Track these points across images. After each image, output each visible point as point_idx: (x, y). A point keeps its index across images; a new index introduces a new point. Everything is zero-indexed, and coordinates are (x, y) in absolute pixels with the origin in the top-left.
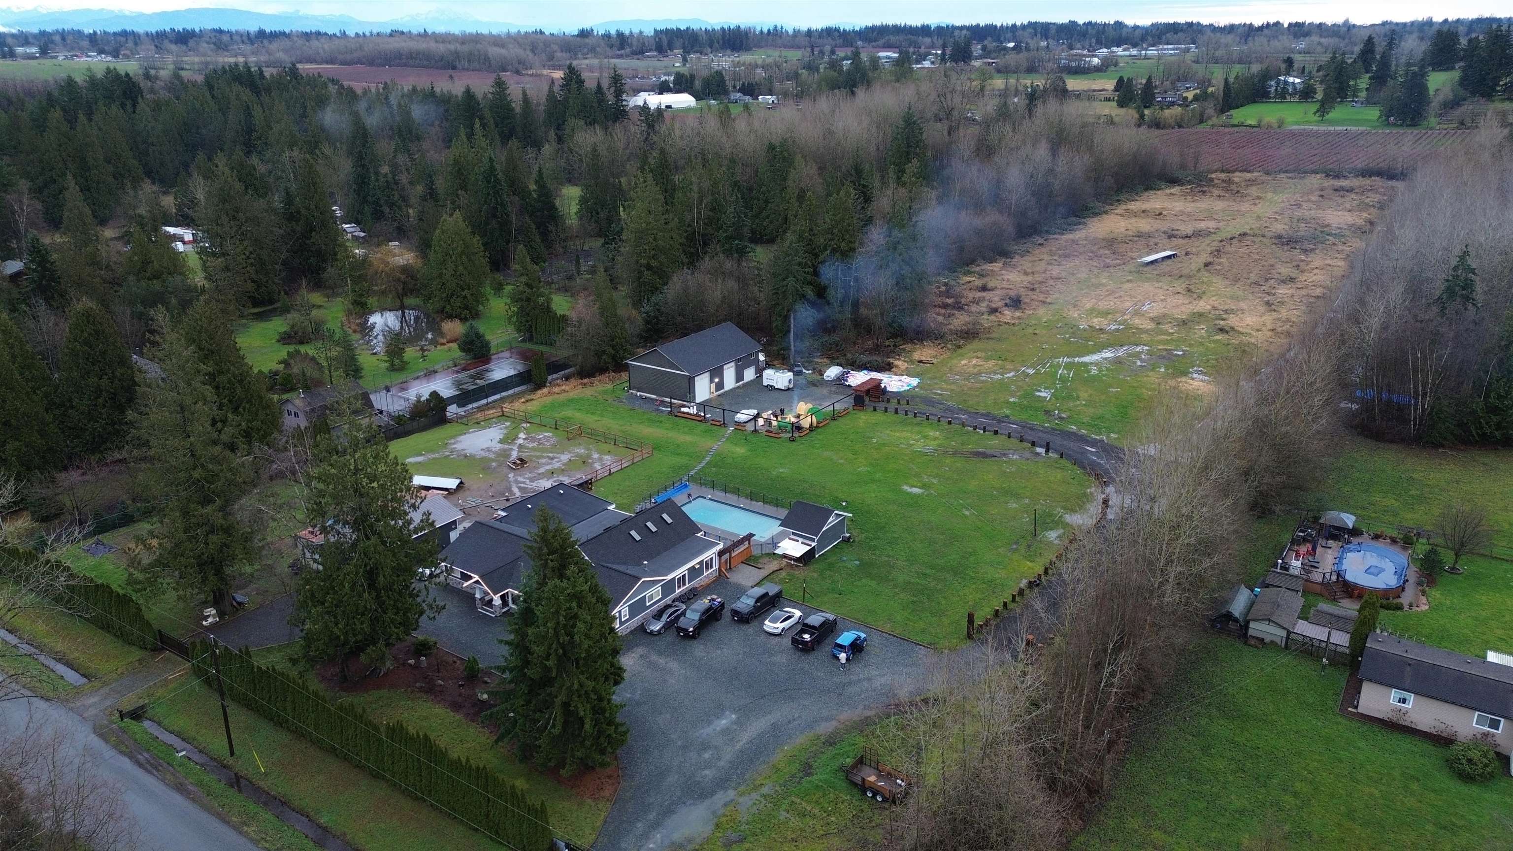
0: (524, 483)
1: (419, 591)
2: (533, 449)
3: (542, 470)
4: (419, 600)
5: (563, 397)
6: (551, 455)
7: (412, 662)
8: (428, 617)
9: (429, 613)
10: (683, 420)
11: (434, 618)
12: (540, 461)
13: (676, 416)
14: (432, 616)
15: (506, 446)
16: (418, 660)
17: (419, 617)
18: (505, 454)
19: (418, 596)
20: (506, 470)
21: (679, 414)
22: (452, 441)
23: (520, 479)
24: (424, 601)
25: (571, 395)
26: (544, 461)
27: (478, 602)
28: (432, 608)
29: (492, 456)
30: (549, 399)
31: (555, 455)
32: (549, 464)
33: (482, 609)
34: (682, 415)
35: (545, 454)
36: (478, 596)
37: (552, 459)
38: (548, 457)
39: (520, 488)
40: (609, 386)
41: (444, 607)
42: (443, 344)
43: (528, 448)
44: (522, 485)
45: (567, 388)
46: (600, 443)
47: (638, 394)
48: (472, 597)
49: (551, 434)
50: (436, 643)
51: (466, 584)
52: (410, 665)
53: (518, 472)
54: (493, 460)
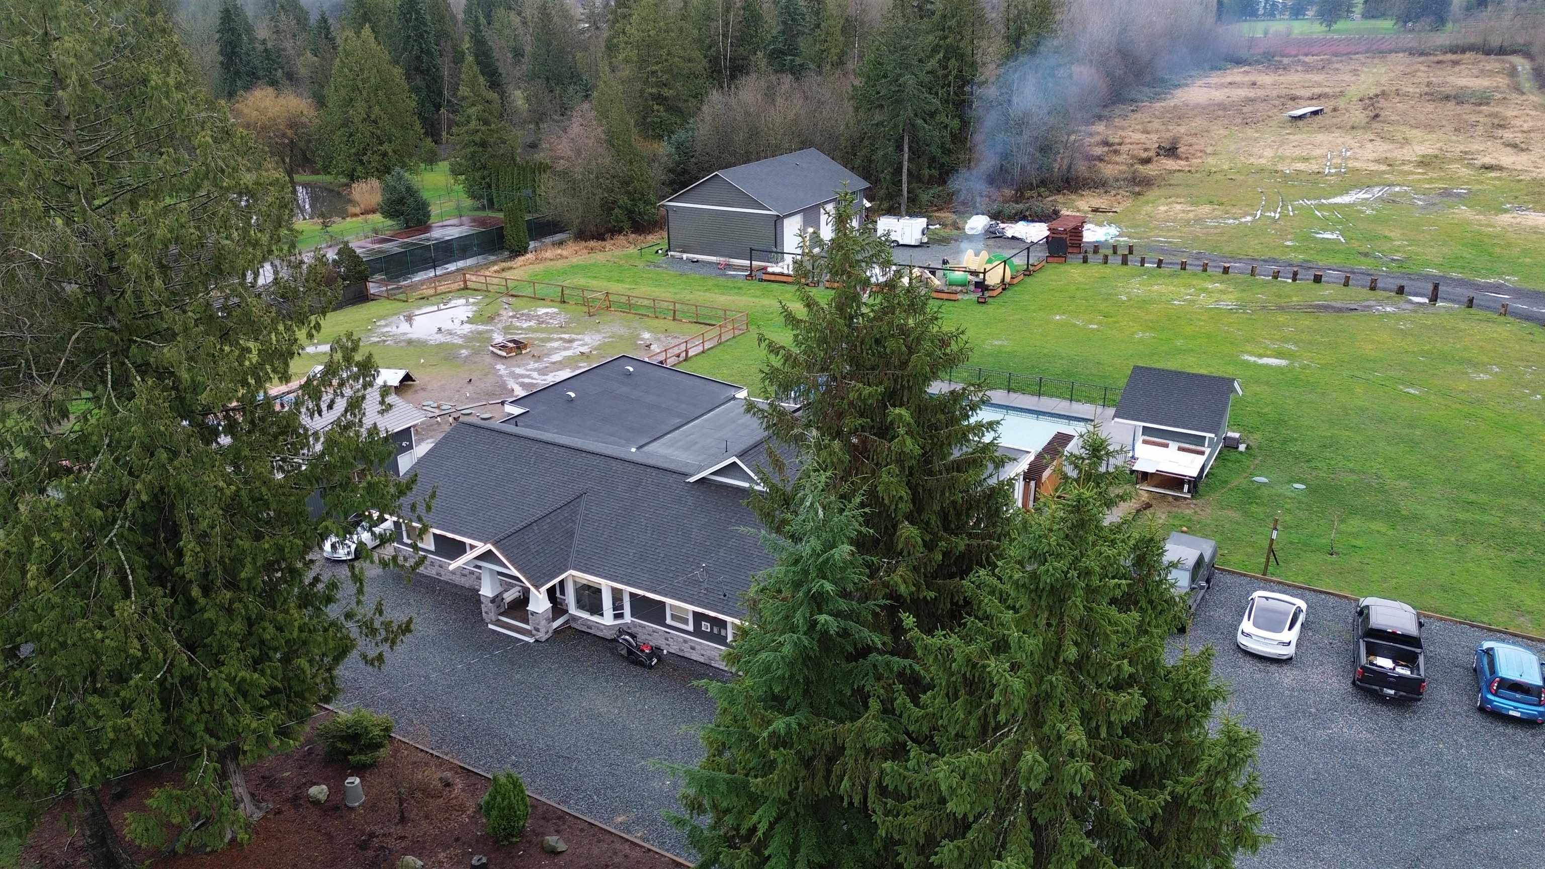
0: (528, 376)
1: (333, 586)
2: (530, 329)
3: (556, 358)
4: (333, 612)
5: (560, 264)
6: (566, 336)
7: (319, 791)
8: (364, 657)
9: (366, 646)
10: (775, 285)
11: (380, 658)
12: (549, 345)
13: (761, 280)
14: (372, 654)
15: (481, 328)
16: (338, 789)
17: (337, 659)
18: (483, 338)
19: (329, 600)
20: (489, 359)
21: (765, 277)
22: (383, 323)
23: (518, 371)
24: (349, 616)
25: (575, 260)
26: (556, 344)
27: (486, 606)
28: (373, 631)
29: (460, 341)
30: (539, 268)
31: (574, 336)
32: (566, 349)
33: (498, 623)
34: (772, 278)
35: (555, 336)
36: (487, 590)
37: (571, 341)
38: (561, 339)
39: (522, 385)
40: (632, 250)
41: (406, 629)
42: (356, 215)
43: (522, 329)
44: (527, 380)
45: (565, 253)
46: (647, 319)
47: (685, 256)
48: (472, 597)
49: (555, 310)
50: (387, 729)
51: (454, 565)
52: (316, 803)
53: (513, 362)
54: (461, 347)
